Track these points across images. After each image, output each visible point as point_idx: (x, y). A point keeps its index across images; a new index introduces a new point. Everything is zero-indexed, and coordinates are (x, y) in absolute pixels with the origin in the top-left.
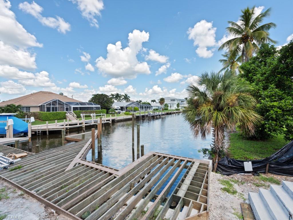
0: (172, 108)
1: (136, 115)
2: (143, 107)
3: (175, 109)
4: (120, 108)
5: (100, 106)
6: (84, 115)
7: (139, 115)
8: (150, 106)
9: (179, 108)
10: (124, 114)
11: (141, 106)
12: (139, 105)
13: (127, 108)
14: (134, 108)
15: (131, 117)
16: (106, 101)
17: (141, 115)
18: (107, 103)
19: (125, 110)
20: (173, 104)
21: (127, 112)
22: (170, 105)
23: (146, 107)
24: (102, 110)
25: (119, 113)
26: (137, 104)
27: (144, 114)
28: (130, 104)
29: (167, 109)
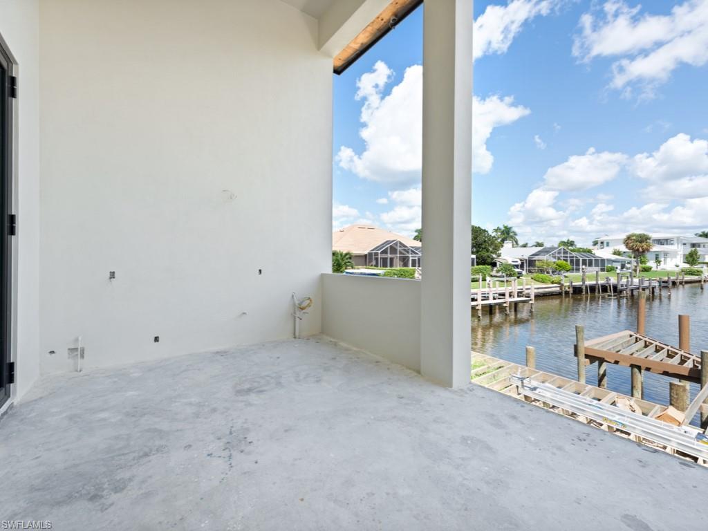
0: (662, 266)
1: (573, 284)
2: (578, 261)
3: (676, 269)
4: (519, 262)
5: (474, 256)
7: (581, 283)
8: (598, 260)
9: (696, 268)
10: (532, 278)
11: (573, 257)
12: (568, 255)
13: (531, 263)
14: (557, 265)
15: (555, 288)
16: (482, 244)
17: (588, 283)
18: (485, 248)
19: (525, 268)
20: (666, 254)
21: (541, 275)
22: (654, 257)
23: (586, 260)
24: (481, 266)
25: (519, 275)
26: (562, 251)
27: (594, 282)
28: (539, 252)
29: (647, 270)
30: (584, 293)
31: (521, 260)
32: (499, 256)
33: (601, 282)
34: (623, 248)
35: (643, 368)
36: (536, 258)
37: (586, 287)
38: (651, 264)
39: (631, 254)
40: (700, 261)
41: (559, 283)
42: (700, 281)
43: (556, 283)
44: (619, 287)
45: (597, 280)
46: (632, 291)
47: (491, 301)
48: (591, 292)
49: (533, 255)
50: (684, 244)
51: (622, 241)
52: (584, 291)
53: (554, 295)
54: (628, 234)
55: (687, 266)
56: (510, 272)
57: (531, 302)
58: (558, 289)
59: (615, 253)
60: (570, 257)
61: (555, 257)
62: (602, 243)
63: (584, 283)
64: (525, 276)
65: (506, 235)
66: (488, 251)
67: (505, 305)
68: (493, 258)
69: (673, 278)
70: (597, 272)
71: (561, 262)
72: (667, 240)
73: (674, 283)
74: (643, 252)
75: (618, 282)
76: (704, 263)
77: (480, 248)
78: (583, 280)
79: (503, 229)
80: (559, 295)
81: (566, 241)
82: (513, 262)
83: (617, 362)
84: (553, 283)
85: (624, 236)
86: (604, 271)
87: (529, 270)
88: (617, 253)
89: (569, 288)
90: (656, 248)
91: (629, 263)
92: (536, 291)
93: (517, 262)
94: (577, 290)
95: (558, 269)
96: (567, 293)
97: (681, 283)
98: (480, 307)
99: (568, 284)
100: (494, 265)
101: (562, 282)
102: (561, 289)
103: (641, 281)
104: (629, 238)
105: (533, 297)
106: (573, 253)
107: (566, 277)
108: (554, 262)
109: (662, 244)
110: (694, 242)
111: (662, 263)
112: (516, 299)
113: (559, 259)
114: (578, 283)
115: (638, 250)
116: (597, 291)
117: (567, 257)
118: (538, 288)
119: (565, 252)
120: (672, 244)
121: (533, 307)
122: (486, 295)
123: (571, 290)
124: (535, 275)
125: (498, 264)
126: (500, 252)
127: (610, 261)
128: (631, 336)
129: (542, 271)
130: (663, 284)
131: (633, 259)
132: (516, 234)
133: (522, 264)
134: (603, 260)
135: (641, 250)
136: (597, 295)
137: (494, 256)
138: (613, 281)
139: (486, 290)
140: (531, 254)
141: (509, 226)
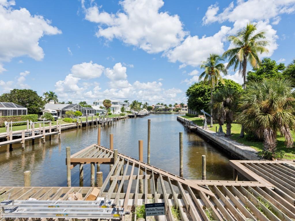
0: (115, 113)
1: (82, 122)
2: (85, 111)
3: (119, 114)
4: (56, 112)
5: (26, 109)
6: (12, 122)
7: (86, 121)
8: (93, 110)
9: (124, 113)
10: (63, 121)
11: (83, 109)
12: (81, 108)
13: (63, 112)
14: (76, 113)
15: (75, 125)
16: (33, 101)
17: (89, 121)
18: (35, 104)
19: (60, 115)
20: (116, 108)
21: (68, 119)
22: (113, 109)
23: (89, 110)
24: (31, 115)
25: (56, 119)
26: (78, 106)
27: (91, 121)
28: (68, 106)
29: (110, 114)
30: (87, 126)
31: (57, 111)
32: (44, 108)
33: (94, 120)
34: (103, 106)
35: (95, 163)
36: (66, 110)
37: (88, 123)
38: (112, 112)
39: (105, 108)
40: (125, 110)
41: (76, 122)
42: (124, 118)
43: (75, 122)
44: (100, 122)
45: (92, 120)
46: (104, 123)
47: (34, 136)
48: (90, 125)
49: (65, 108)
50: (121, 104)
51: (103, 102)
52: (87, 125)
53: (74, 128)
54: (104, 100)
55: (121, 112)
56: (50, 118)
57: (59, 134)
58: (76, 125)
59: (100, 108)
60: (82, 109)
61: (75, 109)
62: (96, 103)
63: (87, 121)
64: (60, 119)
65: (51, 97)
66: (36, 105)
67: (42, 138)
68: (40, 110)
69: (117, 117)
70: (92, 116)
71: (78, 112)
72: (116, 103)
73: (118, 119)
74: (109, 107)
75: (100, 120)
76: (126, 111)
77: (32, 104)
78: (87, 120)
79: (50, 93)
80: (76, 127)
81: (83, 102)
82: (52, 112)
83: (85, 163)
84: (73, 122)
85: (103, 101)
86: (96, 115)
87: (62, 116)
88: (101, 107)
89: (80, 124)
90: (113, 106)
91: (105, 112)
92: (62, 127)
93: (55, 112)
94: (84, 125)
95: (76, 115)
96: (80, 127)
97: (119, 119)
98: (24, 142)
99: (80, 122)
100: (41, 114)
101: (77, 122)
102: (77, 125)
103: (107, 119)
104: (104, 101)
105: (60, 131)
106: (83, 107)
107: (80, 119)
108: (74, 112)
109: (115, 104)
110: (124, 104)
111: (115, 111)
112: (51, 133)
113: (77, 110)
114: (84, 122)
115: (107, 106)
116: (92, 124)
117: (81, 109)
118: (66, 126)
119: (80, 107)
120: (118, 104)
121: (60, 136)
122: (30, 133)
123: (81, 125)
124: (65, 118)
125: (43, 113)
126: (44, 106)
127: (98, 111)
128: (95, 146)
129: (69, 116)
130: (114, 120)
131: (106, 110)
132: (57, 97)
133: (59, 113)
134: (95, 111)
135: (108, 106)
136: (92, 126)
137: (41, 108)
138: (98, 120)
139: (30, 130)
140: (64, 107)
141: (53, 92)
